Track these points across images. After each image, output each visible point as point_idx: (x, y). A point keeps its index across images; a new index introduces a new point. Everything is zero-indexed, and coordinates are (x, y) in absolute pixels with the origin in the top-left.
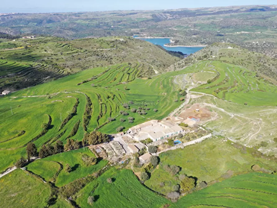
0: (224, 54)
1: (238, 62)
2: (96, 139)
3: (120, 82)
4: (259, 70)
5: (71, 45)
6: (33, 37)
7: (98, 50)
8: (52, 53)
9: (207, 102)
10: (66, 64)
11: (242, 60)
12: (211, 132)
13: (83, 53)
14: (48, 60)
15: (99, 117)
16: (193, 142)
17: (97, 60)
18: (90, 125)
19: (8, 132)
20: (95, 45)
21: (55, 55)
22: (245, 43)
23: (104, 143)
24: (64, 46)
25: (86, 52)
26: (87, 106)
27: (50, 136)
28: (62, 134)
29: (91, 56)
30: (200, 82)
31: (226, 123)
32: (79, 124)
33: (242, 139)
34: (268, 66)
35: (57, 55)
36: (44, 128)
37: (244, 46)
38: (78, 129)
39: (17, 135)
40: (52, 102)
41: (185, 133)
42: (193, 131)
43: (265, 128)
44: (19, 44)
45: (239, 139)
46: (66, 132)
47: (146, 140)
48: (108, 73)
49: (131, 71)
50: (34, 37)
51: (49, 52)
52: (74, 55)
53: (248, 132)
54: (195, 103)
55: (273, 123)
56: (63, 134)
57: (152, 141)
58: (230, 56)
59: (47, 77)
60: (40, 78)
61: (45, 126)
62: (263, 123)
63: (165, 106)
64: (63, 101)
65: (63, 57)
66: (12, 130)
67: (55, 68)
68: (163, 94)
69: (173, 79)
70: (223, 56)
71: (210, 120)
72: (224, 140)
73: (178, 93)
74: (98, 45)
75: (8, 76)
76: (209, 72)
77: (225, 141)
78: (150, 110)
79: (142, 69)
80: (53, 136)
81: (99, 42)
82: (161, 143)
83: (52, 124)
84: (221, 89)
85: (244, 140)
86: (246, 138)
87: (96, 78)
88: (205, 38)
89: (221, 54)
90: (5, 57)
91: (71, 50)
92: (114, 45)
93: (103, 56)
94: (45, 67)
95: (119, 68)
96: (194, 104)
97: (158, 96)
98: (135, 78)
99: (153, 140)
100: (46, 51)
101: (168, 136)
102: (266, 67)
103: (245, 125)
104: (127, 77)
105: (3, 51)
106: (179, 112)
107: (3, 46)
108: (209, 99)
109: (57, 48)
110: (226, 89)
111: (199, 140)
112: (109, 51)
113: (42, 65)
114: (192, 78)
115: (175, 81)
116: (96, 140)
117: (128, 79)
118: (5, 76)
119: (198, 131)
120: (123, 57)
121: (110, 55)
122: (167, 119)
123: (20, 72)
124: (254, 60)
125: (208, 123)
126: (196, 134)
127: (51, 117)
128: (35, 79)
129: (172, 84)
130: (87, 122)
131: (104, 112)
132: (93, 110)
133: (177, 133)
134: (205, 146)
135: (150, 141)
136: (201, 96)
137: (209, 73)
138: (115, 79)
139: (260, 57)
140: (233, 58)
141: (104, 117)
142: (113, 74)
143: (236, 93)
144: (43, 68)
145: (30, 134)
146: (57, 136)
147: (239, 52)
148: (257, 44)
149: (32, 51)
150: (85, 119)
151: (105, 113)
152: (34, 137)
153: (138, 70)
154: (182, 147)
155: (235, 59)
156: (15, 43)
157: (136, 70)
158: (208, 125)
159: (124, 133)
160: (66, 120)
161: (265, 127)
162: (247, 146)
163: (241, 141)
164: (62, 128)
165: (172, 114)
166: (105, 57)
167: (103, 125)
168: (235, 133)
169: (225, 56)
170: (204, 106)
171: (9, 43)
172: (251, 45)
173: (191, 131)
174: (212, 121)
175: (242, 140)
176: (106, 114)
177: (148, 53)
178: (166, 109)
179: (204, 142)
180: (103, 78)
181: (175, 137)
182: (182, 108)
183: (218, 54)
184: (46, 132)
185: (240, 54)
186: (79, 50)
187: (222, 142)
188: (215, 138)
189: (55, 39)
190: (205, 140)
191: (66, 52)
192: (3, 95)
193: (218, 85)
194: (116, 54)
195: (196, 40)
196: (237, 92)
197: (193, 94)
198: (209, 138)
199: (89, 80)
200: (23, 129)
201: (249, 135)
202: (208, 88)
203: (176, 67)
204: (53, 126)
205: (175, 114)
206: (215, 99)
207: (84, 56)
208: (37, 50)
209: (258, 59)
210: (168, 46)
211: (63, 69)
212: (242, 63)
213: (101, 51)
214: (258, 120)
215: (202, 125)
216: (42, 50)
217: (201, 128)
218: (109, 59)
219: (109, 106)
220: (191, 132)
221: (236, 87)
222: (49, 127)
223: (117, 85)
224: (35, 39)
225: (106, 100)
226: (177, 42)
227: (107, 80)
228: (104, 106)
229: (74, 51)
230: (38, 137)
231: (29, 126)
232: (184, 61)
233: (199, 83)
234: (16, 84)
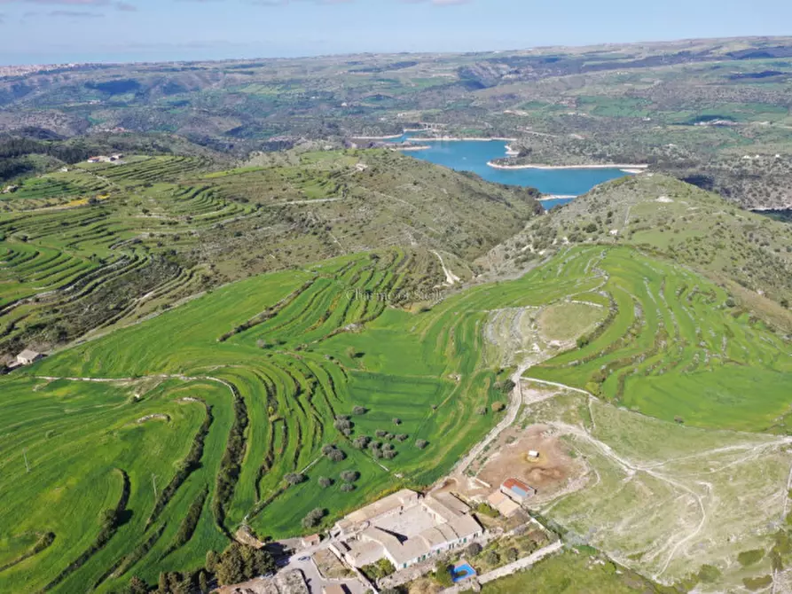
0: (645, 220)
1: (686, 244)
2: (238, 569)
3: (340, 324)
4: (744, 269)
5: (216, 189)
6: (117, 157)
7: (292, 203)
8: (164, 219)
9: (567, 419)
10: (199, 252)
11: (698, 240)
12: (560, 534)
13: (249, 216)
14: (150, 239)
15: (263, 468)
16: (507, 570)
17: (288, 235)
18: (235, 499)
19: (10, 535)
20: (284, 190)
21: (170, 224)
22: (720, 157)
23: (261, 578)
24: (196, 194)
25: (259, 212)
26: (232, 434)
27: (120, 552)
28: (152, 541)
29: (272, 223)
30: (556, 343)
31: (607, 501)
32: (204, 500)
33: (647, 555)
34: (774, 253)
35: (176, 223)
36: (105, 526)
37: (718, 167)
38: (198, 518)
39: (32, 548)
40: (138, 421)
41: (489, 540)
42: (512, 533)
43: (717, 516)
44: (79, 181)
45: (640, 556)
46: (165, 534)
47: (378, 563)
48: (310, 294)
49: (376, 281)
50: (120, 157)
51: (155, 216)
52: (223, 222)
53: (668, 534)
54: (533, 422)
55: (742, 499)
56: (157, 540)
57: (394, 570)
58: (662, 227)
59: (144, 294)
60: (126, 301)
61: (108, 518)
62: (715, 498)
63: (450, 427)
64: (169, 418)
65: (193, 231)
66: (20, 531)
67: (169, 265)
68: (451, 376)
69: (485, 319)
70: (643, 229)
71: (564, 492)
72: (597, 562)
73: (493, 380)
74: (292, 188)
75: (37, 300)
76: (587, 303)
77: (600, 564)
78: (408, 440)
79: (410, 272)
80: (129, 549)
81: (296, 180)
82: (417, 574)
83: (129, 507)
84: (614, 365)
85: (652, 557)
86: (660, 554)
87: (275, 314)
88: (607, 144)
89: (637, 222)
90: (36, 234)
91: (215, 207)
92: (338, 188)
93: (306, 222)
94: (140, 263)
95: (343, 274)
96: (530, 427)
97: (439, 385)
98: (385, 306)
99: (396, 566)
100: (145, 211)
101: (438, 551)
102: (767, 257)
103: (661, 508)
104: (363, 304)
105: (30, 216)
106: (483, 457)
107: (33, 190)
108: (573, 407)
109: (178, 203)
110: (631, 364)
111: (524, 562)
112: (323, 205)
113: (133, 257)
114: (535, 327)
115: (489, 332)
116: (239, 573)
117: (366, 312)
118: (30, 300)
119: (527, 529)
120: (361, 223)
121: (325, 217)
122: (447, 484)
123: (70, 284)
124: (733, 237)
125: (555, 504)
126: (519, 540)
127: (131, 480)
128: (111, 306)
129: (481, 341)
130: (226, 493)
131: (278, 452)
132: (248, 445)
133: (465, 540)
134: (542, 580)
135: (388, 570)
136: (552, 394)
137: (587, 306)
138: (328, 315)
139: (752, 228)
140: (669, 234)
141: (276, 469)
142: (323, 297)
143: (658, 374)
144: (137, 266)
145: (67, 544)
146: (138, 551)
147: (690, 212)
148: (755, 162)
149: (108, 214)
150: (221, 481)
151: (282, 455)
152: (75, 558)
153: (395, 278)
154: (476, 588)
155: (675, 236)
156: (68, 180)
157: (390, 276)
158: (555, 508)
159: (322, 538)
160: (168, 488)
161: (718, 514)
162: (659, 582)
163: (643, 563)
164: (154, 518)
165: (461, 466)
166: (310, 224)
167: (272, 500)
168: (629, 539)
169: (649, 228)
170: (557, 434)
171: (49, 181)
172: (737, 163)
173: (505, 532)
174: (570, 497)
175: (648, 558)
176: (286, 453)
177: (436, 205)
178: (453, 436)
179: (539, 566)
180: (293, 315)
181: (459, 554)
182: (494, 440)
183: (627, 222)
184: (111, 536)
185: (691, 218)
186: (240, 207)
187: (591, 568)
188: (572, 552)
189: (178, 161)
190: (543, 560)
191: (202, 213)
192: (20, 365)
193: (609, 351)
194: (341, 216)
195: (581, 148)
196: (662, 372)
197: (532, 386)
198: (554, 553)
199: (252, 322)
200: (49, 528)
201: (670, 541)
202: (575, 365)
203: (509, 252)
204: (130, 514)
205: (472, 464)
206: (593, 403)
207: (253, 223)
208: (124, 208)
209: (745, 233)
210: (500, 166)
211: (193, 266)
212: (696, 250)
213: (300, 206)
214: (702, 490)
215: (538, 509)
216: (134, 209)
217: (533, 520)
218: (322, 229)
219: (296, 426)
220: (504, 535)
221: (660, 356)
222: (121, 517)
223: (331, 336)
224: (122, 165)
225: (288, 406)
226: (525, 153)
227: (304, 319)
228: (280, 427)
229: (225, 210)
230: (86, 557)
231: (68, 514)
232: (534, 236)
233: (553, 347)
234: (59, 323)
